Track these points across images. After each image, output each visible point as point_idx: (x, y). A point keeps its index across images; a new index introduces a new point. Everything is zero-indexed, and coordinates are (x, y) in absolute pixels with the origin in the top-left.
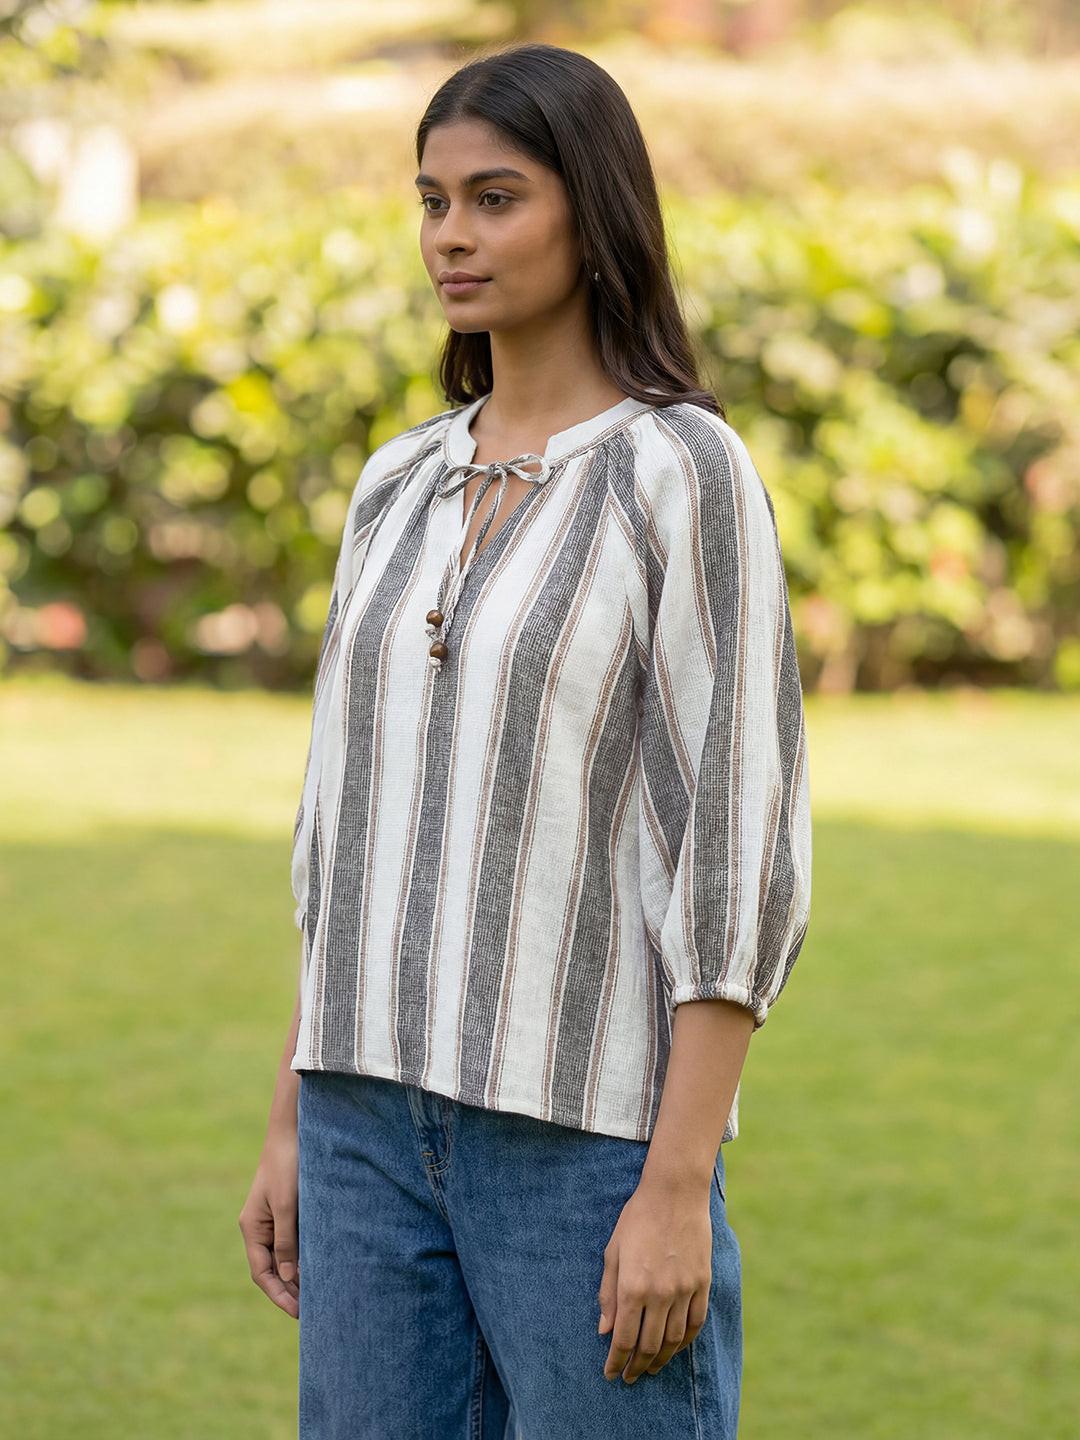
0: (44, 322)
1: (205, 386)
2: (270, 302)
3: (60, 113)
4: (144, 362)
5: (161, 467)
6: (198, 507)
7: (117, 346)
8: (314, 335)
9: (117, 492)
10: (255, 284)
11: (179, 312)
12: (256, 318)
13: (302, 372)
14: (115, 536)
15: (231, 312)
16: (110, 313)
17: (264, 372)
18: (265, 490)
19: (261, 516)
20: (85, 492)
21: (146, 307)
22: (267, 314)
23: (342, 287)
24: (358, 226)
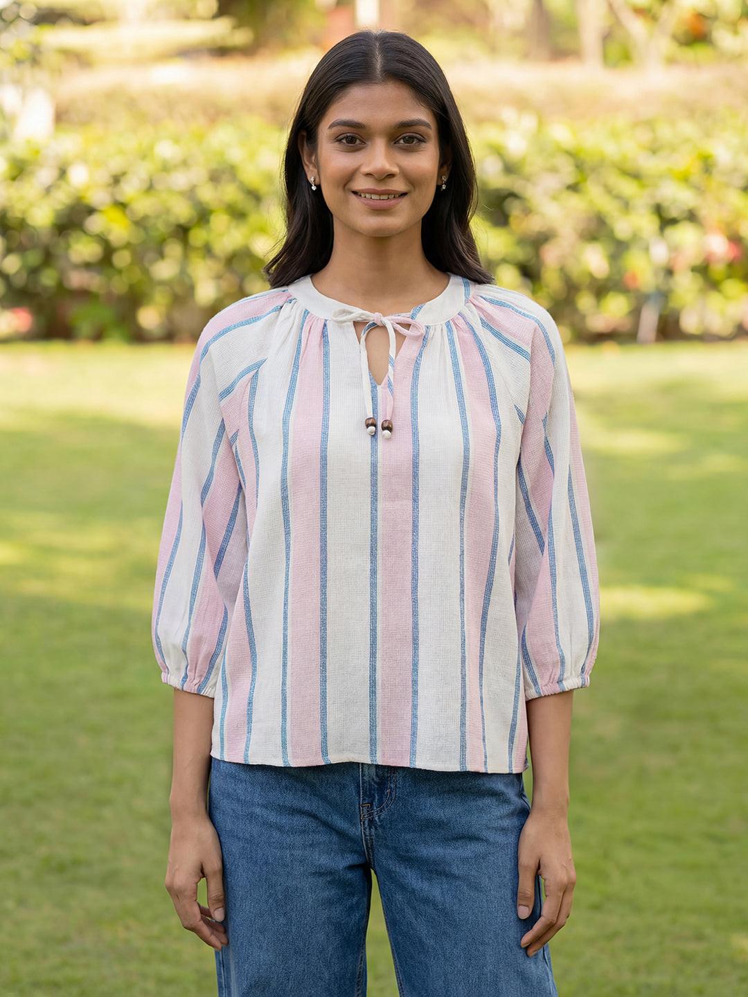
0: (14, 179)
1: (91, 211)
2: (124, 174)
3: (17, 82)
4: (62, 198)
5: (68, 247)
6: (87, 266)
7: (48, 190)
8: (150, 188)
9: (48, 257)
10: (116, 165)
11: (79, 177)
12: (116, 180)
13: (143, 206)
14: (48, 279)
15: (103, 176)
16: (45, 175)
17: (122, 206)
18: (122, 259)
19: (120, 272)
20: (34, 258)
21: (63, 173)
22: (122, 179)
23: (166, 168)
24: (176, 140)
